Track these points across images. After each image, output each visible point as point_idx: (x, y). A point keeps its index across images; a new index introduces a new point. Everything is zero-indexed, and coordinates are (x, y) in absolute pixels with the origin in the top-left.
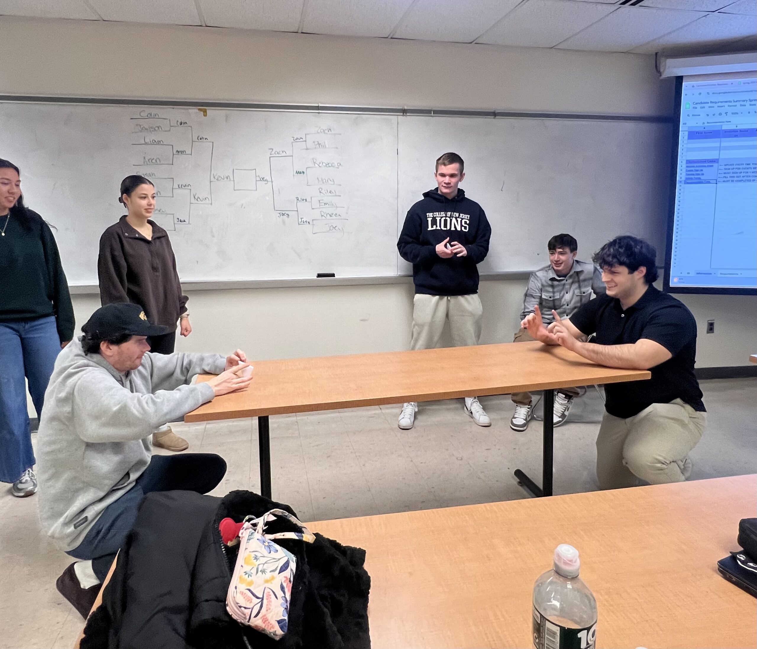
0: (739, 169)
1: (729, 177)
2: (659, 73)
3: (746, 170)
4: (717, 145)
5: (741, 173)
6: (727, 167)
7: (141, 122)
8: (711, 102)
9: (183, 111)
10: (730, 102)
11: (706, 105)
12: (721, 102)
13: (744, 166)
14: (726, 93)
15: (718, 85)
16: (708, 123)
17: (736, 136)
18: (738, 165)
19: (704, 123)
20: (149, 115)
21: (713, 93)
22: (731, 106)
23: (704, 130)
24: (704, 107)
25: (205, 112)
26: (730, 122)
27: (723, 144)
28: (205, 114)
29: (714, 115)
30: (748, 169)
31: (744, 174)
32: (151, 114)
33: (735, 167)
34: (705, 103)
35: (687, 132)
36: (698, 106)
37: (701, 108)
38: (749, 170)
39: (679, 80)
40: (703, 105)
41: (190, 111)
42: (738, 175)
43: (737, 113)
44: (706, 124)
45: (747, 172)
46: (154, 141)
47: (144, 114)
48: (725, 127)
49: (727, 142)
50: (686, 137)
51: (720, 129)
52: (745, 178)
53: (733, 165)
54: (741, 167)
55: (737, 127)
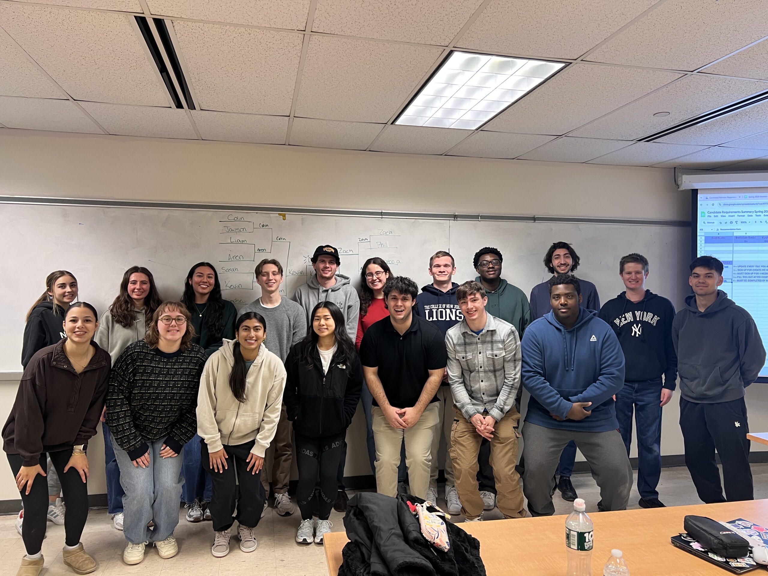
0: (751, 270)
1: (742, 277)
2: (678, 186)
3: (757, 272)
4: (731, 248)
5: (752, 273)
6: (740, 268)
7: (229, 224)
8: (723, 212)
9: (265, 215)
10: (739, 212)
11: (719, 215)
12: (732, 212)
13: (755, 268)
14: (735, 204)
15: (728, 197)
16: (721, 229)
17: (745, 242)
18: (750, 266)
19: (718, 230)
20: (236, 219)
21: (724, 205)
22: (740, 216)
23: (719, 235)
24: (717, 216)
25: (284, 216)
26: (740, 229)
27: (735, 248)
28: (284, 218)
29: (726, 223)
30: (758, 270)
31: (755, 275)
32: (237, 219)
33: (747, 268)
34: (717, 212)
35: (704, 237)
36: (712, 215)
37: (715, 216)
38: (759, 272)
39: (695, 192)
40: (716, 214)
41: (271, 215)
42: (750, 275)
43: (746, 222)
44: (720, 231)
45: (758, 273)
46: (238, 241)
47: (231, 218)
48: (736, 234)
49: (739, 247)
50: (703, 242)
51: (732, 235)
52: (756, 279)
53: (745, 266)
54: (752, 268)
55: (746, 234)
